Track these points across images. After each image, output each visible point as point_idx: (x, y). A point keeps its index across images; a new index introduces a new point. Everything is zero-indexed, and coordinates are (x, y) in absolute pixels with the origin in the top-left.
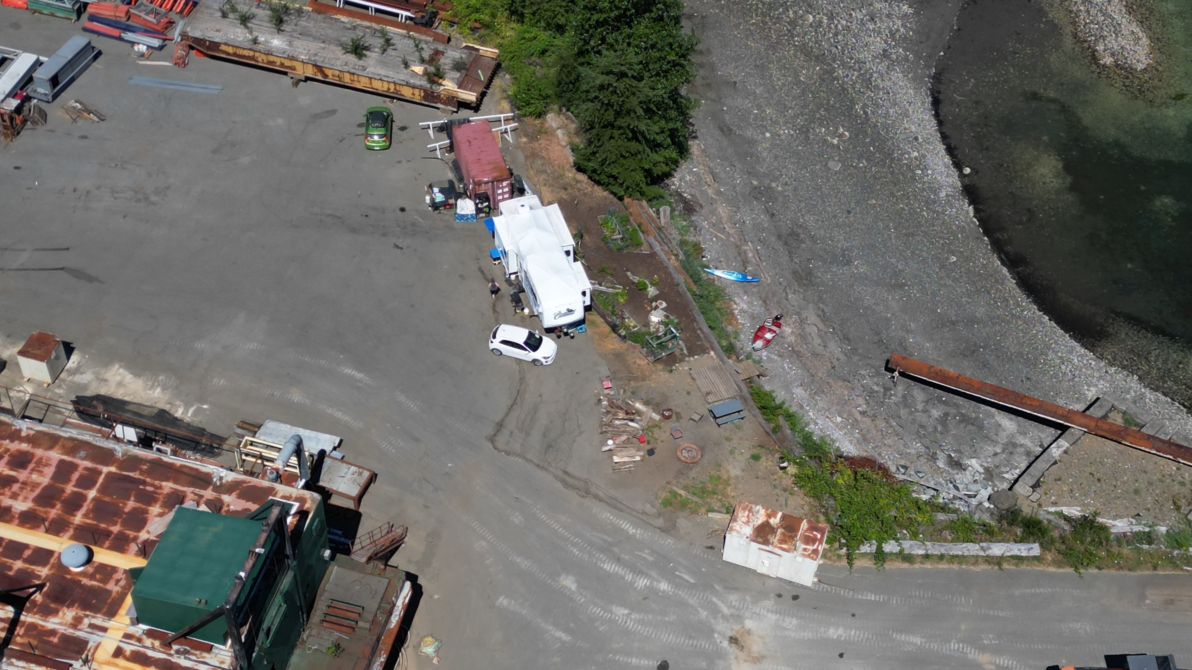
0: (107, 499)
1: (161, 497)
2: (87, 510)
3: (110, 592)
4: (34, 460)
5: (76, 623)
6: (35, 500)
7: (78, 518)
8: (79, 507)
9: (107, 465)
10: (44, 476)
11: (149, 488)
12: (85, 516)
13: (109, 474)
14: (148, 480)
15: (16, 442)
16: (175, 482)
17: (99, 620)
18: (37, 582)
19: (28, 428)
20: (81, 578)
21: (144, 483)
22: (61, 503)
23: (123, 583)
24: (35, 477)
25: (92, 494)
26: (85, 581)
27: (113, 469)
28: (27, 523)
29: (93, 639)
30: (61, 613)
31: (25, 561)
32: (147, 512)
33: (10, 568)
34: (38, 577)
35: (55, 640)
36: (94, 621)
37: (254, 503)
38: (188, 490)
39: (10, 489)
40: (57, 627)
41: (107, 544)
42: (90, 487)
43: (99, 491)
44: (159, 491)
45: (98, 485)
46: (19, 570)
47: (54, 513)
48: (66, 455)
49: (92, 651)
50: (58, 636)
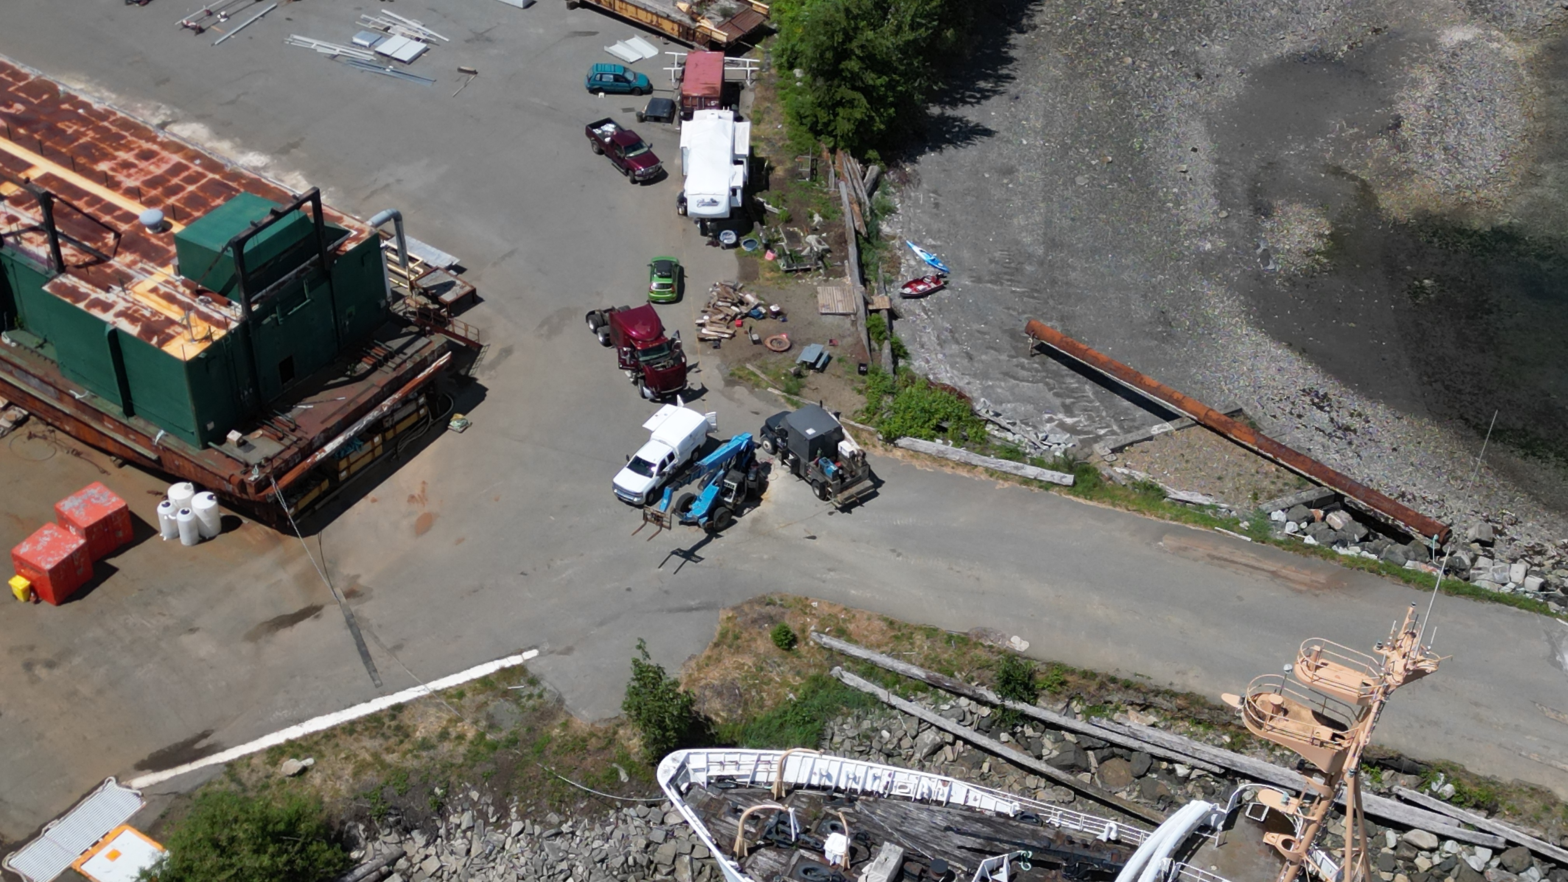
0: (201, 194)
3: (169, 251)
4: (158, 157)
5: (132, 264)
6: (143, 182)
7: (172, 201)
9: (214, 172)
12: (178, 201)
13: (213, 179)
15: (150, 143)
17: (149, 266)
20: (151, 238)
24: (152, 168)
25: (191, 188)
26: (153, 240)
29: (139, 277)
30: (124, 256)
34: (118, 229)
35: (111, 271)
36: (146, 267)
40: (117, 264)
41: (184, 221)
42: (192, 183)
43: (198, 188)
46: (107, 221)
47: (153, 193)
48: (185, 160)
49: (134, 284)
50: (115, 270)
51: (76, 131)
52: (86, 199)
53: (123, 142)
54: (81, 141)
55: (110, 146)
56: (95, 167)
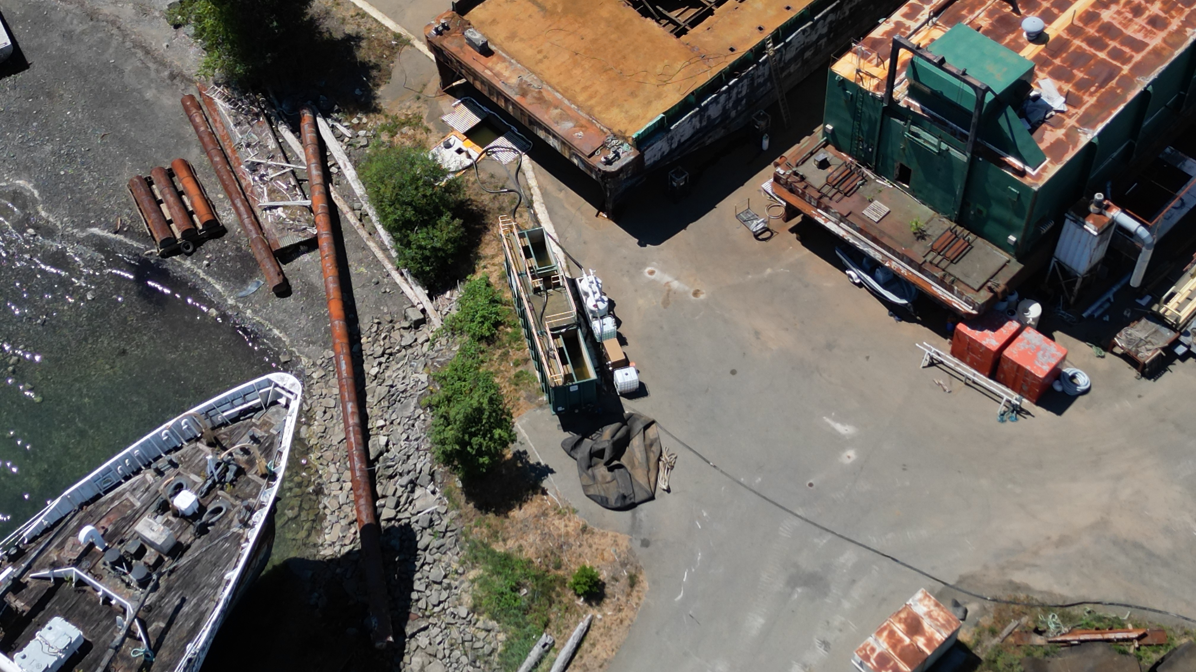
0: (1092, 62)
1: (1081, 94)
2: (1085, 50)
4: (1155, 30)
7: (1078, 43)
8: (1090, 45)
10: (1133, 32)
11: (1093, 89)
12: (1080, 47)
13: (1121, 69)
14: (1103, 90)
16: (1092, 105)
18: (1022, 11)
21: (1101, 87)
22: (1100, 36)
24: (1136, 27)
25: (1102, 55)
27: (1125, 72)
28: (1087, 15)
31: (1048, 8)
37: (1047, 147)
38: (1081, 111)
39: (1128, 12)
40: (975, 15)
41: (1044, 54)
42: (1110, 54)
43: (1103, 60)
44: (1088, 94)
45: (1110, 60)
46: (1039, 4)
47: (1091, 30)
50: (965, 15)
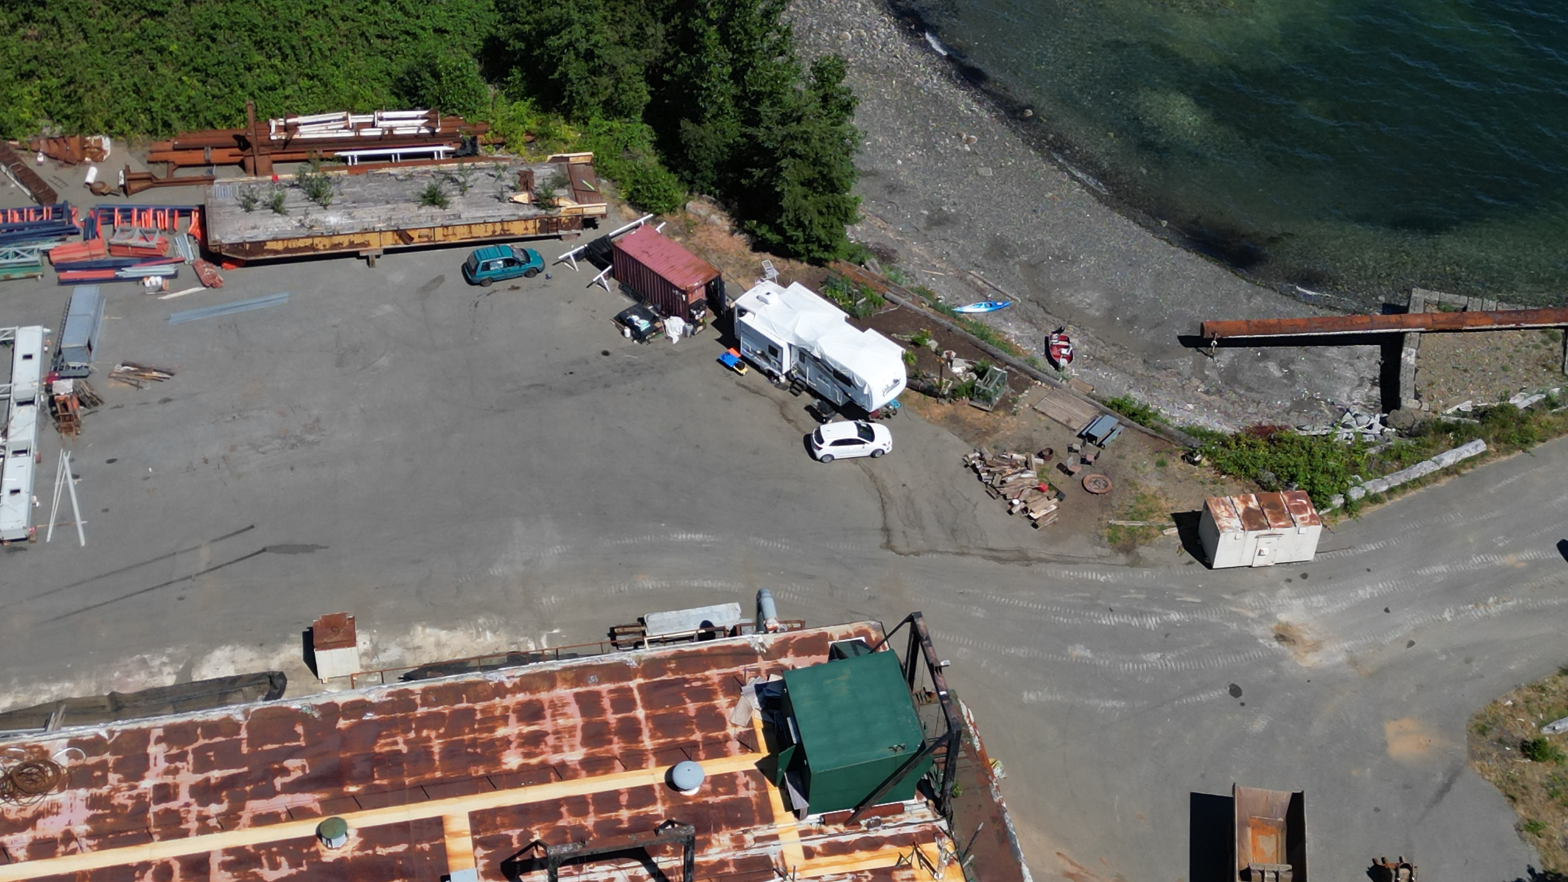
0: (661, 712)
1: (716, 687)
2: (650, 730)
3: (747, 800)
4: (546, 706)
5: (739, 843)
6: (585, 743)
7: (648, 743)
8: (639, 732)
9: (630, 679)
10: (571, 717)
11: (696, 684)
12: (652, 737)
13: (640, 687)
14: (687, 676)
15: (509, 696)
16: (718, 667)
17: (763, 830)
18: (661, 822)
19: (508, 678)
20: (705, 799)
21: (686, 681)
22: (615, 735)
23: (752, 785)
24: (561, 721)
25: (640, 713)
26: (711, 800)
27: (640, 681)
28: (597, 769)
29: (772, 851)
30: (713, 841)
31: (629, 807)
32: (715, 708)
33: (620, 822)
34: (658, 817)
35: (732, 869)
36: (758, 834)
37: (818, 654)
38: (740, 669)
39: (546, 744)
40: (722, 856)
41: (702, 755)
42: (632, 707)
43: (645, 707)
44: (709, 682)
45: (639, 701)
46: (630, 819)
47: (617, 747)
48: (577, 686)
49: (780, 863)
50: (731, 864)
51: (406, 742)
52: (564, 810)
53: (479, 716)
54: (436, 749)
55: (473, 731)
56: (505, 767)
